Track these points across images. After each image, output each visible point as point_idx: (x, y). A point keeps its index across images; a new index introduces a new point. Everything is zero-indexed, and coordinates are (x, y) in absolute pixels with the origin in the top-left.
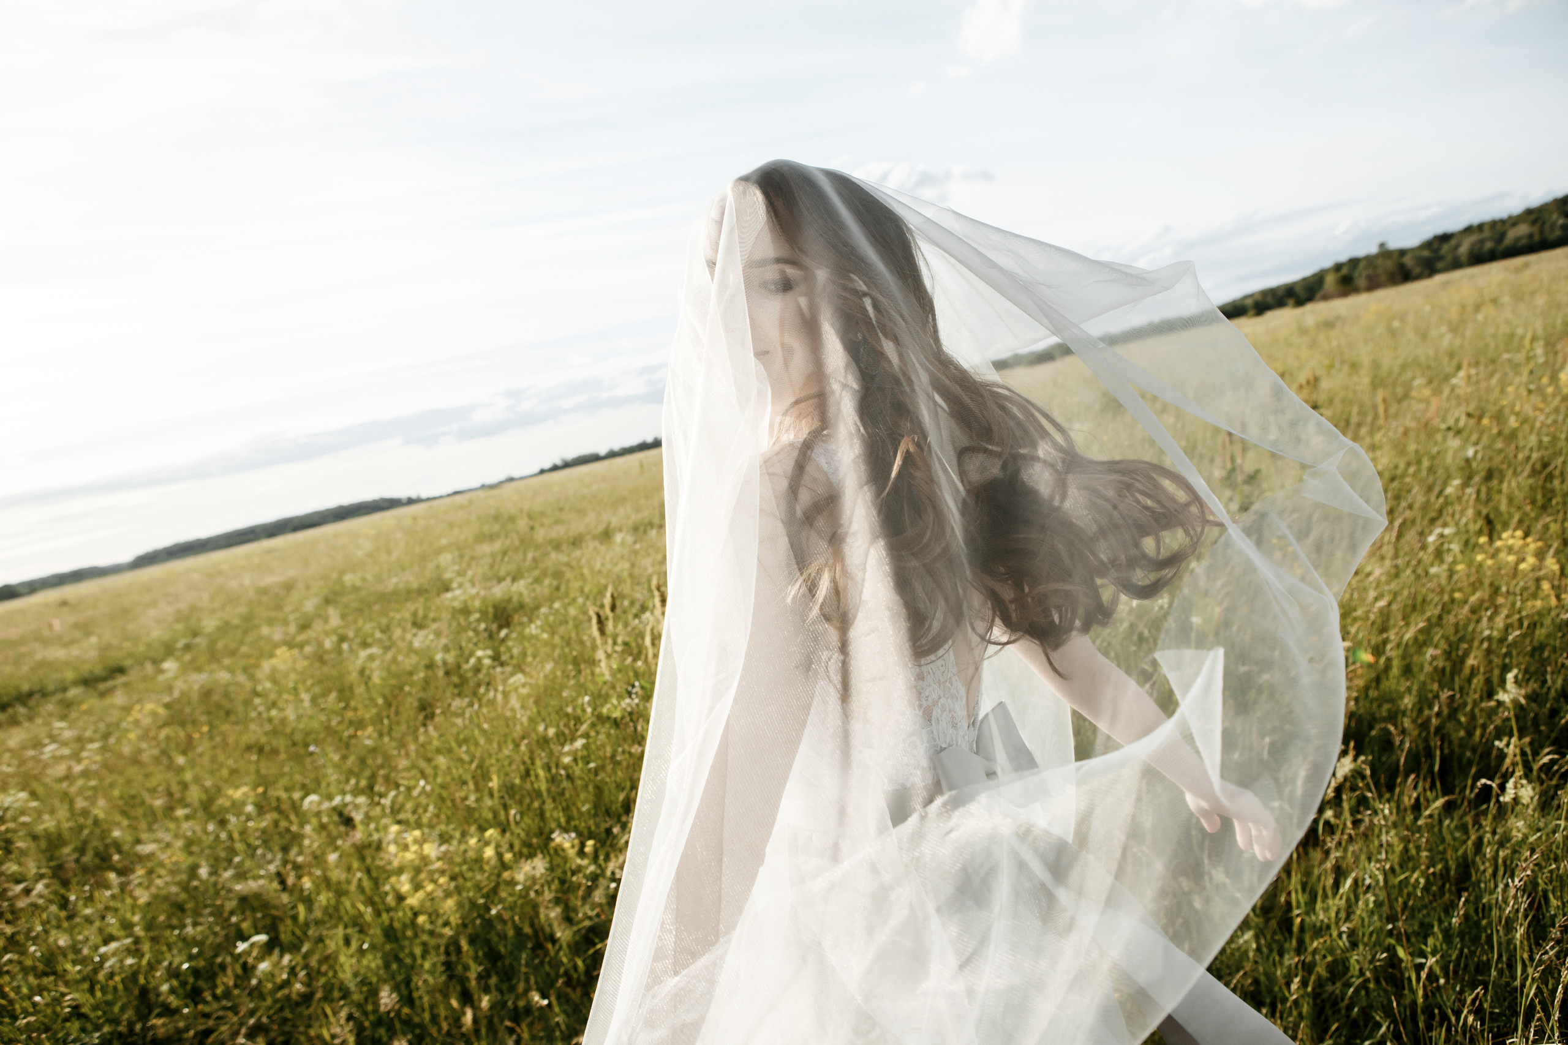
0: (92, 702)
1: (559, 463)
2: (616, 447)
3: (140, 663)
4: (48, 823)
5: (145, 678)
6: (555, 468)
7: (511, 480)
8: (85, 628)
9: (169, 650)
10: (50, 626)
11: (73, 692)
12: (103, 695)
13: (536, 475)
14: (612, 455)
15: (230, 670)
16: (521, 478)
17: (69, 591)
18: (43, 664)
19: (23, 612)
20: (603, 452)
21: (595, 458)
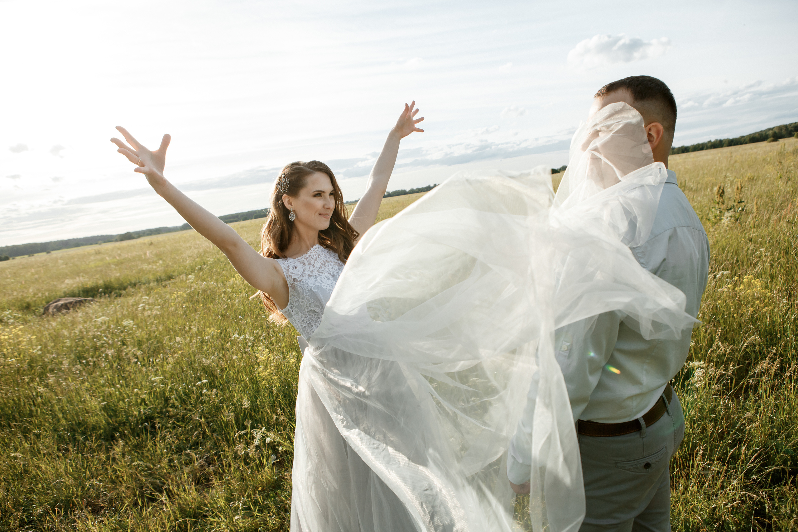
0: (160, 290)
3: (180, 274)
4: (138, 333)
5: (182, 281)
8: (159, 256)
9: (193, 270)
10: (145, 254)
11: (152, 284)
12: (165, 287)
15: (217, 281)
17: (154, 238)
18: (141, 271)
19: (134, 246)
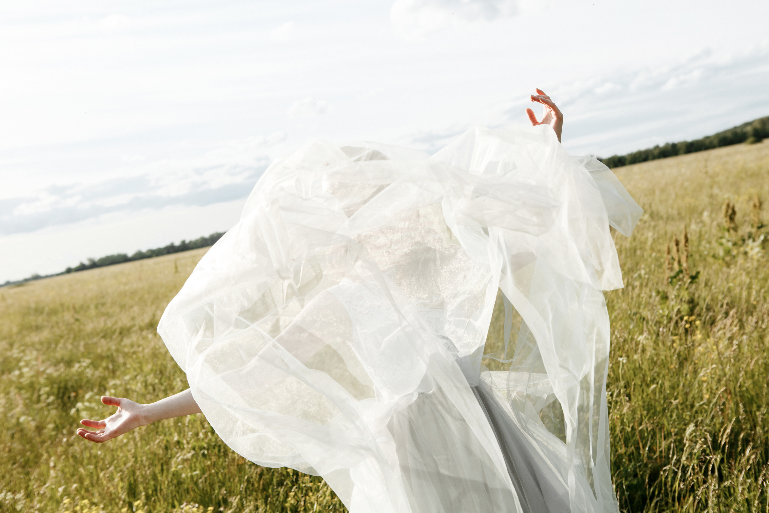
1: (87, 263)
2: (144, 249)
6: (82, 268)
7: (37, 278)
13: (62, 274)
14: (140, 256)
16: (47, 277)
20: (130, 254)
21: (123, 259)
